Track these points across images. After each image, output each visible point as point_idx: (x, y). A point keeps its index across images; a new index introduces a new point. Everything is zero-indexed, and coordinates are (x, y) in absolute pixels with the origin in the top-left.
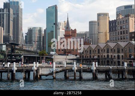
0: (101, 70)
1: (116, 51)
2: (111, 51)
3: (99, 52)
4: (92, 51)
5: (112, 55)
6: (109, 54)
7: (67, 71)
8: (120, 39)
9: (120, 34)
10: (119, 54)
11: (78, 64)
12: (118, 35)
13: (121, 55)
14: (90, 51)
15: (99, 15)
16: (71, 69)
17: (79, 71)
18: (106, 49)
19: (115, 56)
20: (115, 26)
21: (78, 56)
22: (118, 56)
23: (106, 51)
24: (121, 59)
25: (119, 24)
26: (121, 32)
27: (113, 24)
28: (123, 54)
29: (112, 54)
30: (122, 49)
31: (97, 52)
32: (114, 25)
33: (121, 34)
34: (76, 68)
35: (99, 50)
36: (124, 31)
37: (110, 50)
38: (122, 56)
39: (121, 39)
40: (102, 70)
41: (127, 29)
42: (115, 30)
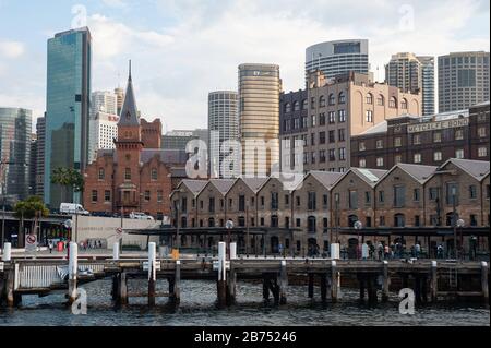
0: (247, 271)
1: (304, 201)
2: (287, 202)
3: (242, 207)
4: (217, 203)
5: (287, 218)
6: (280, 213)
7: (124, 274)
8: (317, 160)
9: (317, 141)
10: (314, 214)
11: (163, 249)
12: (313, 144)
13: (320, 215)
14: (212, 201)
15: (245, 71)
16: (139, 268)
17: (168, 274)
18: (267, 194)
19: (298, 220)
20: (303, 114)
21: (165, 218)
22: (311, 222)
23: (268, 202)
24: (320, 231)
25: (316, 105)
26: (322, 134)
27: (293, 105)
28: (326, 215)
29: (290, 215)
30: (325, 197)
31: (235, 206)
32: (297, 109)
33: (322, 141)
34: (155, 263)
35: (243, 197)
36: (331, 132)
37: (282, 201)
38: (325, 219)
39: (323, 159)
40: (251, 271)
41: (341, 126)
42: (302, 128)
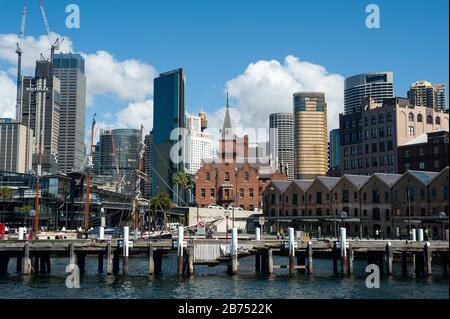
0: (361, 250)
1: (370, 196)
2: (356, 197)
3: (319, 201)
4: (299, 198)
6: (350, 205)
7: (271, 251)
8: (371, 164)
9: (370, 150)
10: (378, 206)
12: (367, 152)
13: (383, 207)
14: (295, 196)
17: (302, 255)
18: (340, 192)
19: (365, 211)
20: (358, 130)
21: (256, 209)
22: (376, 212)
23: (340, 197)
24: (383, 218)
25: (369, 122)
26: (374, 145)
27: (351, 124)
28: (388, 207)
29: (358, 207)
30: (386, 193)
31: (314, 200)
32: (354, 126)
33: (374, 150)
37: (351, 196)
38: (387, 211)
39: (375, 164)
40: (365, 250)
41: (389, 138)
42: (358, 140)
